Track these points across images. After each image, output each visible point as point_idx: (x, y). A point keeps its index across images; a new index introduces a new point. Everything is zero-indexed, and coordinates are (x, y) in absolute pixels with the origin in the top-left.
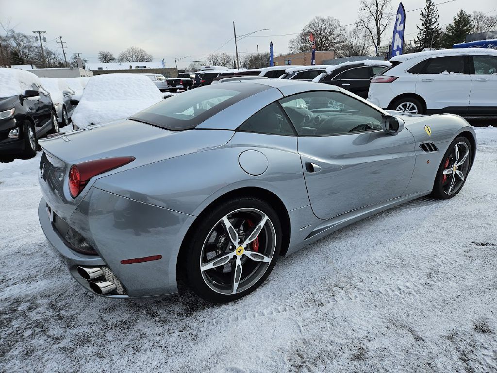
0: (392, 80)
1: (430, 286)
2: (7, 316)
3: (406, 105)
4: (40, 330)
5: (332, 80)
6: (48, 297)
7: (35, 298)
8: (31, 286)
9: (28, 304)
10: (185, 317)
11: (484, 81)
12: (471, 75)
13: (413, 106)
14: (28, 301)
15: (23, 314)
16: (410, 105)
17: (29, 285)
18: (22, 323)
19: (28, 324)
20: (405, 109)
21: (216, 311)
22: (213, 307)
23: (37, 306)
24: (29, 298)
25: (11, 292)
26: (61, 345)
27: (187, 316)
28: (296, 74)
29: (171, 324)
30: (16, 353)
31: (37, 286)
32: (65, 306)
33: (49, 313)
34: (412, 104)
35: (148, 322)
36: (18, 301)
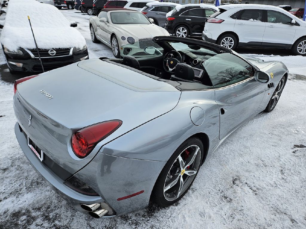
0: (221, 21)
1: (285, 180)
3: (227, 38)
5: (180, 15)
6: (39, 209)
7: (28, 211)
8: (21, 199)
9: (25, 217)
10: (149, 218)
11: (272, 27)
12: (266, 23)
13: (231, 40)
14: (24, 214)
16: (230, 39)
17: (18, 199)
20: (227, 41)
21: (168, 211)
22: (164, 208)
23: (34, 219)
24: (24, 211)
25: (6, 207)
27: (150, 218)
28: (154, 7)
29: (141, 225)
31: (25, 200)
32: (56, 217)
34: (231, 38)
35: (125, 226)
36: (17, 215)
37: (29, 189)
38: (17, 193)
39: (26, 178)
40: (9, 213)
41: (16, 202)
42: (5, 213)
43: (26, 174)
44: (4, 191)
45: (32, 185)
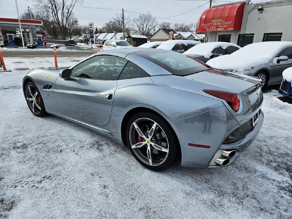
2: (282, 165)
4: (271, 152)
6: (261, 160)
7: (267, 164)
9: (271, 164)
14: (270, 165)
15: (275, 162)
19: (274, 156)
23: (268, 160)
30: (282, 151)
36: (276, 169)
37: (255, 171)
41: (270, 173)
45: (250, 171)
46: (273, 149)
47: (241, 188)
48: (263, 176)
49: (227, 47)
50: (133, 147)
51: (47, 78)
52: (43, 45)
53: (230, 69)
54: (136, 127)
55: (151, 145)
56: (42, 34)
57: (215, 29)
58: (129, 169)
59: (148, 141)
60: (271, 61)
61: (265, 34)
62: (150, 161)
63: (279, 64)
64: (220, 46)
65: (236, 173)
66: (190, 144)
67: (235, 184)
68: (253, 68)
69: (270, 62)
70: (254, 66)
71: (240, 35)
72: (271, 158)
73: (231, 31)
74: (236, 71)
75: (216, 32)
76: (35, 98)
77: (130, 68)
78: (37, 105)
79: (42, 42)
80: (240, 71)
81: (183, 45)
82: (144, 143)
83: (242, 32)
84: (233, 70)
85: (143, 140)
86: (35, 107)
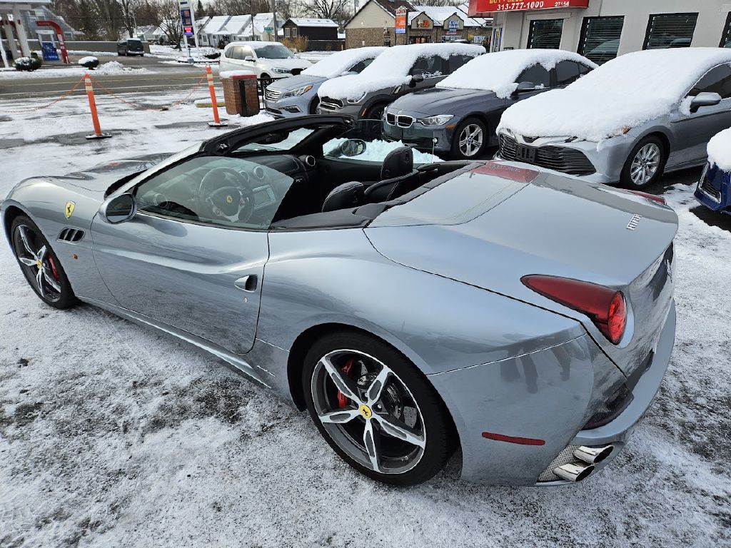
4: (689, 395)
6: (665, 426)
7: (683, 439)
14: (691, 441)
15: (703, 428)
18: (706, 417)
19: (698, 409)
23: (683, 424)
24: (688, 444)
26: (674, 368)
30: (717, 391)
33: (672, 405)
37: (655, 466)
38: (677, 482)
39: (639, 489)
40: (712, 465)
41: (691, 469)
42: (720, 472)
43: (632, 498)
44: (699, 509)
45: (642, 467)
46: (693, 385)
47: (620, 528)
48: (677, 481)
49: (557, 64)
50: (325, 419)
51: (67, 211)
52: (58, 59)
53: (567, 133)
54: (330, 369)
55: (374, 421)
56: (52, 27)
57: (520, 5)
58: (316, 482)
59: (364, 410)
60: (675, 108)
61: (651, 16)
62: (374, 460)
63: (695, 115)
64: (538, 63)
65: (604, 476)
66: (486, 435)
67: (604, 516)
68: (629, 130)
69: (672, 111)
70: (631, 124)
71: (585, 19)
72: (691, 417)
73: (562, 10)
74: (585, 140)
75: (524, 11)
76: (41, 260)
77: (302, 158)
78: (48, 279)
79: (55, 50)
80: (595, 139)
81: (437, 58)
82: (354, 414)
83: (592, 12)
84: (575, 138)
85: (349, 404)
86: (45, 283)
